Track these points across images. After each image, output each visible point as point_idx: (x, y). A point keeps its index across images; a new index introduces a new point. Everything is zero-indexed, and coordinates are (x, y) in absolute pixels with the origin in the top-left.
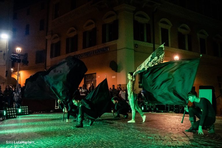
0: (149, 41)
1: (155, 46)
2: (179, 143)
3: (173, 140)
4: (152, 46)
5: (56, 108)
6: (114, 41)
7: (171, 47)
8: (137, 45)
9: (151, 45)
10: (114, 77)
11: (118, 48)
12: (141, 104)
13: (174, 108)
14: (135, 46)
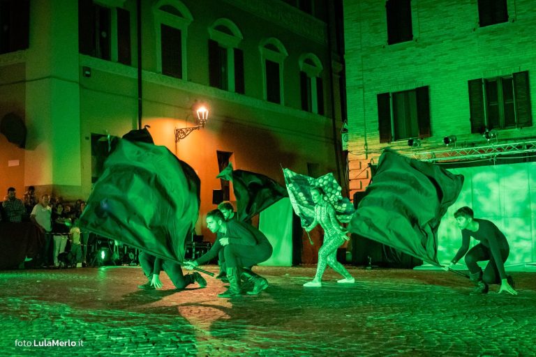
0: (125, 59)
1: (143, 76)
2: (197, 346)
3: (180, 342)
4: (135, 76)
6: (17, 53)
7: (190, 80)
8: (89, 69)
9: (132, 72)
10: (13, 163)
11: (28, 77)
12: (100, 242)
13: (194, 250)
14: (84, 73)
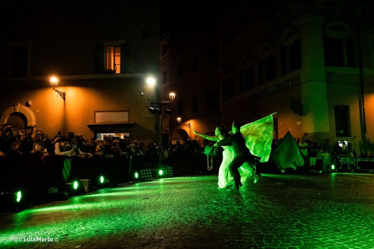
0: (352, 64)
1: (363, 71)
5: (209, 168)
8: (331, 73)
9: (357, 71)
11: (302, 81)
14: (328, 75)
